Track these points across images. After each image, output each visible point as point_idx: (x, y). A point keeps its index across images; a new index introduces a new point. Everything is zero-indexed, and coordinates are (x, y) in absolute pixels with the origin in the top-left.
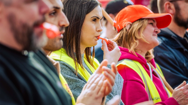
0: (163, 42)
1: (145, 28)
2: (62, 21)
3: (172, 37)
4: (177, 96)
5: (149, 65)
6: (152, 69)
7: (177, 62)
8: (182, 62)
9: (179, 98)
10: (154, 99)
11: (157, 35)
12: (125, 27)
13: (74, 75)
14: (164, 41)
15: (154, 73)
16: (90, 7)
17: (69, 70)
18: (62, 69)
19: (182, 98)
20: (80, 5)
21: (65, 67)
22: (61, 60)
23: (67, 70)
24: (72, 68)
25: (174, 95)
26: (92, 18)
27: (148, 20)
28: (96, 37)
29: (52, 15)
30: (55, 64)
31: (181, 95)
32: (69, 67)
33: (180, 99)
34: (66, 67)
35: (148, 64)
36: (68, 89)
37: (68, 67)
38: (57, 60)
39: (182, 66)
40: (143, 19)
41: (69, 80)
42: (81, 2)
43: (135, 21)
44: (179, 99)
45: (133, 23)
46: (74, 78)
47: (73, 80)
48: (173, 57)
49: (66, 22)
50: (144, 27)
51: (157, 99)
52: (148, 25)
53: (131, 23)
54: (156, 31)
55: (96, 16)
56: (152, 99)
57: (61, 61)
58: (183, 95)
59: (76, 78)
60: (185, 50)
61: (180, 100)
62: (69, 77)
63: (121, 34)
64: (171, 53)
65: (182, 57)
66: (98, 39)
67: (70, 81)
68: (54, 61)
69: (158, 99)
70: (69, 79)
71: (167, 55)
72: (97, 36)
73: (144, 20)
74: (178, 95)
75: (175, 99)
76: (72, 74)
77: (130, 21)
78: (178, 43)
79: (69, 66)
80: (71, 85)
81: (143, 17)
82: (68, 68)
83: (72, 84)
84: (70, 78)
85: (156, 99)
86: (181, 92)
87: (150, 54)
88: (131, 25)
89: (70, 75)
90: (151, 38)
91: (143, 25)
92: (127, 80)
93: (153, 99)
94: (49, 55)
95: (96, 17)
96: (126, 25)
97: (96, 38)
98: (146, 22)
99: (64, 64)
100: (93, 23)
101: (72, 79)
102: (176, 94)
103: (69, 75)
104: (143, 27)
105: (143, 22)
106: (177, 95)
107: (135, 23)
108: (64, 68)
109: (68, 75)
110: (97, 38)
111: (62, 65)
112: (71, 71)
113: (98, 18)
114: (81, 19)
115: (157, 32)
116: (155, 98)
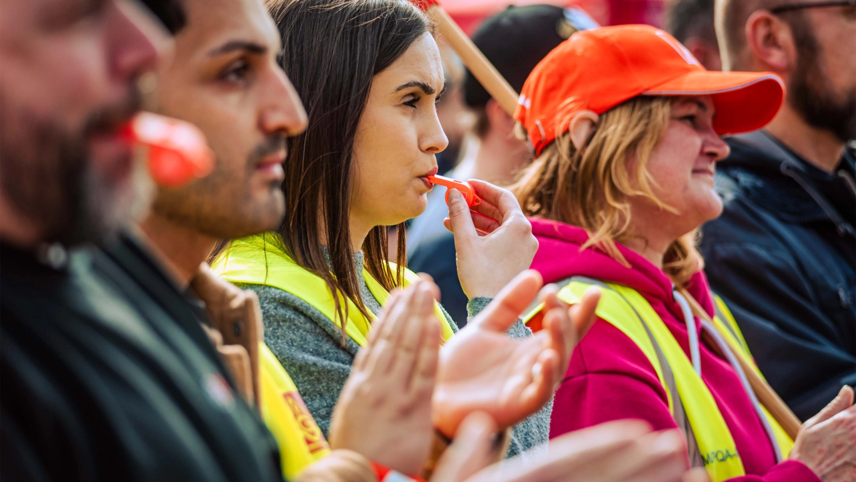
0: (742, 195)
1: (658, 143)
2: (274, 108)
3: (783, 168)
4: (820, 451)
5: (684, 300)
6: (696, 320)
7: (807, 287)
8: (831, 283)
9: (828, 461)
10: (712, 457)
11: (712, 167)
12: (566, 132)
13: (333, 350)
14: (746, 191)
15: (705, 337)
16: (390, 38)
17: (308, 326)
18: (279, 325)
19: (847, 458)
20: (343, 33)
21: (289, 314)
22: (269, 283)
23: (298, 328)
24: (323, 318)
25: (806, 447)
26: (399, 89)
27: (672, 104)
28: (420, 177)
29: (232, 78)
30: (236, 303)
31: (839, 446)
32: (309, 313)
33: (834, 462)
34: (293, 316)
35: (677, 295)
36: (302, 413)
37: (305, 315)
38: (244, 286)
39: (831, 304)
40: (652, 98)
41: (311, 373)
42: (350, 17)
43: (613, 108)
44: (828, 466)
45: (604, 117)
46: (336, 364)
47: (329, 371)
48: (791, 262)
49: (292, 113)
50: (652, 138)
51: (723, 460)
52: (671, 126)
53: (594, 117)
54: (709, 149)
55: (417, 79)
56: (702, 458)
57: (270, 287)
58: (850, 443)
59: (341, 365)
60: (845, 228)
61: (836, 469)
62: (311, 358)
63: (548, 163)
64: (781, 245)
65: (830, 260)
66: (430, 186)
67: (318, 380)
68: (232, 290)
69: (729, 460)
70: (313, 369)
71: (763, 253)
72: (424, 171)
73: (655, 105)
74: (825, 446)
75: (811, 466)
76: (326, 346)
77: (589, 108)
78: (809, 199)
79: (308, 308)
80: (321, 395)
81: (648, 89)
82: (302, 319)
83: (328, 390)
84: (315, 364)
85: (720, 456)
86: (840, 431)
87: (685, 255)
88: (594, 126)
89: (317, 353)
90: (686, 188)
91: (651, 126)
92: (586, 373)
93: (706, 457)
94: (210, 262)
95: (417, 84)
96: (571, 127)
97: (420, 183)
98: (662, 112)
99: (285, 302)
100: (404, 114)
101: (323, 367)
102: (817, 442)
103: (309, 352)
104: (649, 136)
105: (650, 111)
106: (819, 447)
107: (611, 115)
108: (284, 321)
109: (304, 350)
110: (425, 182)
111: (276, 308)
112: (318, 330)
113: (427, 90)
114: (352, 98)
115: (712, 155)
116: (716, 456)
